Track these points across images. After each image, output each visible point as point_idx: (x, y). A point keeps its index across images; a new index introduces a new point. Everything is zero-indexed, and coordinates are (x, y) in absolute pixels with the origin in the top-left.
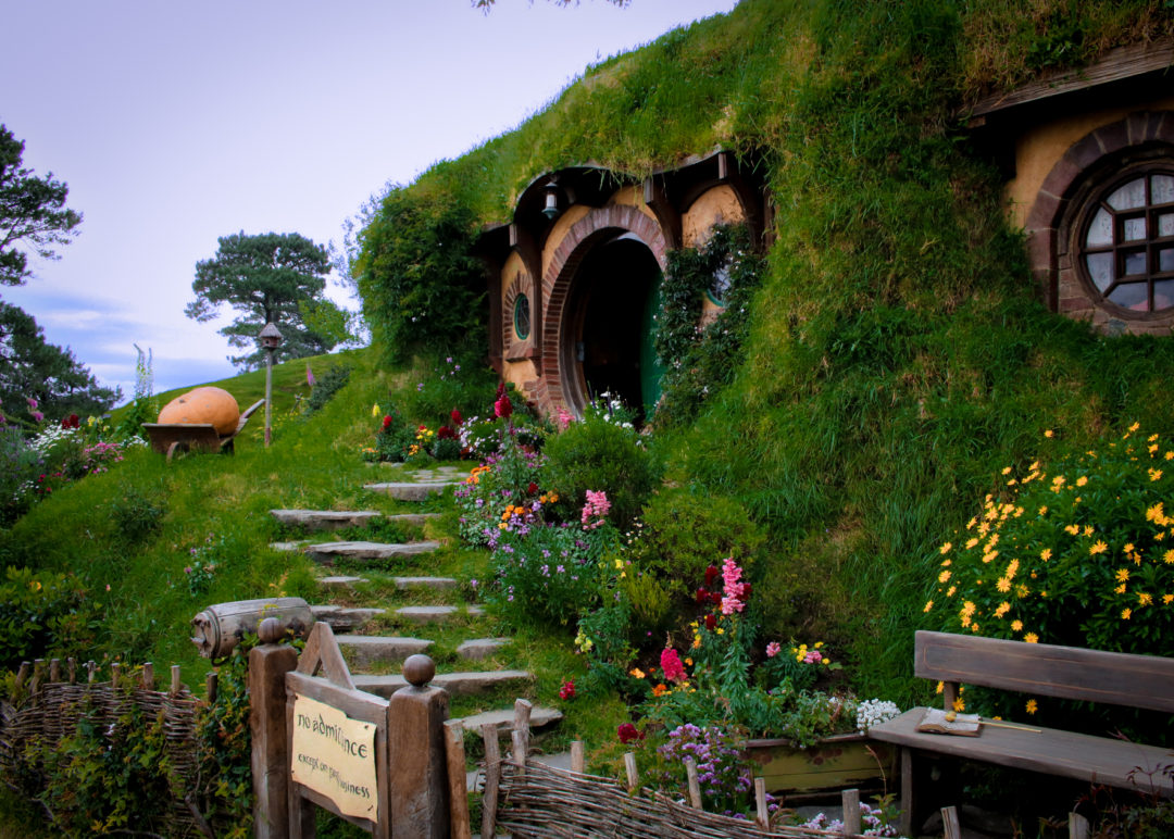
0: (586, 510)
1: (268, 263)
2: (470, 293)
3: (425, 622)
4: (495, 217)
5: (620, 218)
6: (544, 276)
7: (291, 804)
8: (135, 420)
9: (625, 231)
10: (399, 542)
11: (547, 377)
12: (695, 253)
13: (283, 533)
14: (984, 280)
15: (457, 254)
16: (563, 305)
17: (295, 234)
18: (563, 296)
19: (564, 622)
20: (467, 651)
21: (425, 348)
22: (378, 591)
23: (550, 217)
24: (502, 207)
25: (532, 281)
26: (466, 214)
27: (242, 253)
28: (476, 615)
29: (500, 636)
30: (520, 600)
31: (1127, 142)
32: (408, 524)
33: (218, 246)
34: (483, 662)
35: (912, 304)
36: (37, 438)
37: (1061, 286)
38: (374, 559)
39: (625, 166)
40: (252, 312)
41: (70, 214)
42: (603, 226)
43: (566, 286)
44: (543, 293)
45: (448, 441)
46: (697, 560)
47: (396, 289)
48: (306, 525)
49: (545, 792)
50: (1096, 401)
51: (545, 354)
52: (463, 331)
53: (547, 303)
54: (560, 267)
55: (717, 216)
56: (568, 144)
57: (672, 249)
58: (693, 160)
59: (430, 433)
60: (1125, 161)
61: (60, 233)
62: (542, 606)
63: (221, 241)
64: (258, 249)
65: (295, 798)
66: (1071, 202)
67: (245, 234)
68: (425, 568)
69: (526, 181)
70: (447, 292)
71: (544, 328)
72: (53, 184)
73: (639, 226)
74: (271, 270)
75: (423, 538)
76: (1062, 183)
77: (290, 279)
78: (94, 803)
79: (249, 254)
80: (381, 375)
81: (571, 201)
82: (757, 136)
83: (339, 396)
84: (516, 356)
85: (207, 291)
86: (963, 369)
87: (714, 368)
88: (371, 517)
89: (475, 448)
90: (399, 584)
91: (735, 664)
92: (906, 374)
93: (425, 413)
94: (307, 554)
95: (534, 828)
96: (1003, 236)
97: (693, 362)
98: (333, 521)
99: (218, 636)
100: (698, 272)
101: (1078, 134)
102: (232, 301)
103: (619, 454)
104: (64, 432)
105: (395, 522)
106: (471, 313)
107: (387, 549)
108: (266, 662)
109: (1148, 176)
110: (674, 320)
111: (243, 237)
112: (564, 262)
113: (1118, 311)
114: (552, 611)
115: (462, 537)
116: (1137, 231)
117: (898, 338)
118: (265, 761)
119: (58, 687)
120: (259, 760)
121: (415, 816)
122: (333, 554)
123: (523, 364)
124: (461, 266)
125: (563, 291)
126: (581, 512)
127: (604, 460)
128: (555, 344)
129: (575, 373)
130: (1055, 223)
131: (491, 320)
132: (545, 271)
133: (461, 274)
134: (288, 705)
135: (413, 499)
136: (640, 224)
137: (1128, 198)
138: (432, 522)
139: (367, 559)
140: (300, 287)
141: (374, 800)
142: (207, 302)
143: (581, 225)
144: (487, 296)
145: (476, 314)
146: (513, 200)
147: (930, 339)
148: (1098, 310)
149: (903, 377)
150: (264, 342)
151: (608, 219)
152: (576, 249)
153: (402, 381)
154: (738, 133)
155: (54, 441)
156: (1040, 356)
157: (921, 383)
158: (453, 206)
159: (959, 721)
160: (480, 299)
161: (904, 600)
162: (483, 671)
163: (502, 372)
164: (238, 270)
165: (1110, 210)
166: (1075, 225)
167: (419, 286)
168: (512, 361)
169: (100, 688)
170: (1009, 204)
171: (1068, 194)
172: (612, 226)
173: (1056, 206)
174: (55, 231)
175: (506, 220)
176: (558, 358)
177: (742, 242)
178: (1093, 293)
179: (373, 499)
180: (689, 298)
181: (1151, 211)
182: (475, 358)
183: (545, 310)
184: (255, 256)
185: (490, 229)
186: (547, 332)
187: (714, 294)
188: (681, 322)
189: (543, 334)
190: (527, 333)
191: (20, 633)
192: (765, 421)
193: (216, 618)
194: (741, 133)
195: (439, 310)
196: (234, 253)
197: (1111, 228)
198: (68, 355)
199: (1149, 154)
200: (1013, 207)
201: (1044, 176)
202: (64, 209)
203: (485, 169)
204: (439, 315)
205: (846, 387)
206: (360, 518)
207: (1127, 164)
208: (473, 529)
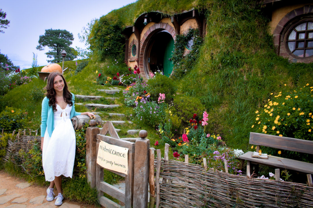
0: (159, 98)
1: (58, 37)
2: (121, 44)
3: (118, 125)
4: (129, 24)
5: (163, 26)
6: (141, 40)
7: (97, 169)
8: (32, 72)
9: (164, 29)
10: (108, 104)
11: (140, 66)
12: (184, 36)
13: (78, 101)
14: (262, 47)
15: (119, 33)
16: (145, 48)
17: (65, 30)
18: (145, 46)
19: (154, 126)
20: (130, 132)
21: (109, 57)
22: (105, 116)
23: (145, 24)
24: (131, 21)
25: (138, 41)
26: (121, 23)
27: (51, 34)
28: (130, 123)
29: (137, 129)
30: (143, 120)
31: (303, 13)
32: (110, 100)
33: (45, 32)
34: (134, 135)
35: (244, 51)
36: (8, 74)
37: (281, 49)
38: (103, 108)
39: (167, 12)
40: (53, 49)
41: (7, 21)
42: (158, 28)
43: (146, 43)
44: (141, 45)
45: (115, 81)
46: (188, 112)
47: (102, 41)
48: (84, 99)
49: (176, 168)
50: (291, 78)
51: (140, 60)
52: (119, 53)
53: (141, 47)
54: (145, 38)
55: (190, 27)
56: (151, 6)
57: (178, 35)
58: (185, 12)
59: (111, 78)
60: (301, 18)
61: (4, 25)
62: (149, 122)
63: (46, 31)
64: (55, 33)
65: (98, 168)
66: (285, 28)
67: (52, 29)
68: (116, 111)
69: (138, 15)
70: (115, 43)
71: (140, 54)
72: (2, 12)
73: (168, 28)
74: (59, 39)
75: (114, 104)
76: (284, 23)
77: (63, 41)
78: (38, 167)
79: (53, 34)
80: (97, 63)
81: (151, 21)
82: (204, 6)
83: (85, 68)
84: (132, 60)
85: (42, 43)
86: (256, 68)
87: (188, 65)
88: (101, 98)
89: (124, 83)
90: (110, 115)
91: (204, 138)
92: (241, 69)
93: (109, 73)
94: (85, 106)
95: (171, 177)
96: (268, 36)
97: (182, 63)
98: (91, 98)
99: (78, 124)
100: (184, 41)
101: (289, 10)
102: (48, 46)
103: (168, 85)
104: (16, 73)
105: (107, 99)
106: (121, 49)
107: (106, 106)
108: (92, 131)
109: (307, 22)
110: (178, 53)
111: (52, 30)
112: (147, 37)
113: (296, 57)
114: (151, 123)
115: (125, 104)
116: (302, 36)
117: (240, 60)
118: (91, 157)
119: (26, 137)
120: (88, 157)
121: (141, 173)
122: (92, 106)
123: (134, 62)
124: (119, 36)
125: (146, 44)
126: (158, 99)
127: (164, 86)
128: (143, 58)
129: (147, 66)
130: (281, 33)
131: (126, 51)
132: (141, 39)
133: (119, 38)
134: (97, 143)
135: (111, 94)
136: (169, 27)
137: (301, 28)
138: (117, 99)
139: (101, 108)
140: (66, 44)
141: (127, 168)
142: (42, 46)
143: (152, 27)
144: (125, 45)
145: (122, 49)
146: (135, 20)
147: (248, 60)
148: (290, 56)
149: (241, 70)
150: (62, 55)
151: (159, 26)
152: (150, 34)
153: (102, 65)
154: (199, 5)
155: (13, 75)
156: (276, 66)
157: (245, 71)
158: (118, 21)
159: (262, 155)
160: (123, 45)
161: (239, 125)
162: (134, 138)
163: (128, 64)
164: (50, 38)
165: (296, 31)
166: (286, 34)
167: (109, 41)
168: (131, 62)
169: (39, 137)
170: (269, 28)
171: (285, 26)
172: (160, 28)
173: (282, 29)
174: (3, 25)
175: (132, 25)
176: (143, 61)
177: (197, 33)
178: (289, 52)
179: (101, 93)
180: (181, 47)
181: (307, 31)
182: (121, 60)
183: (141, 49)
184: (55, 35)
185: (127, 27)
186: (141, 54)
187: (188, 47)
188: (179, 53)
189: (140, 55)
190: (135, 55)
191: (9, 123)
192: (204, 79)
193: (78, 119)
194: (200, 5)
195: (113, 47)
196: (49, 34)
197: (295, 35)
198: (6, 57)
199: (309, 16)
200: (270, 29)
201: (279, 21)
202: (5, 19)
203: (126, 12)
204: (113, 49)
205: (225, 71)
206: (98, 98)
207: (302, 19)
208: (128, 102)
